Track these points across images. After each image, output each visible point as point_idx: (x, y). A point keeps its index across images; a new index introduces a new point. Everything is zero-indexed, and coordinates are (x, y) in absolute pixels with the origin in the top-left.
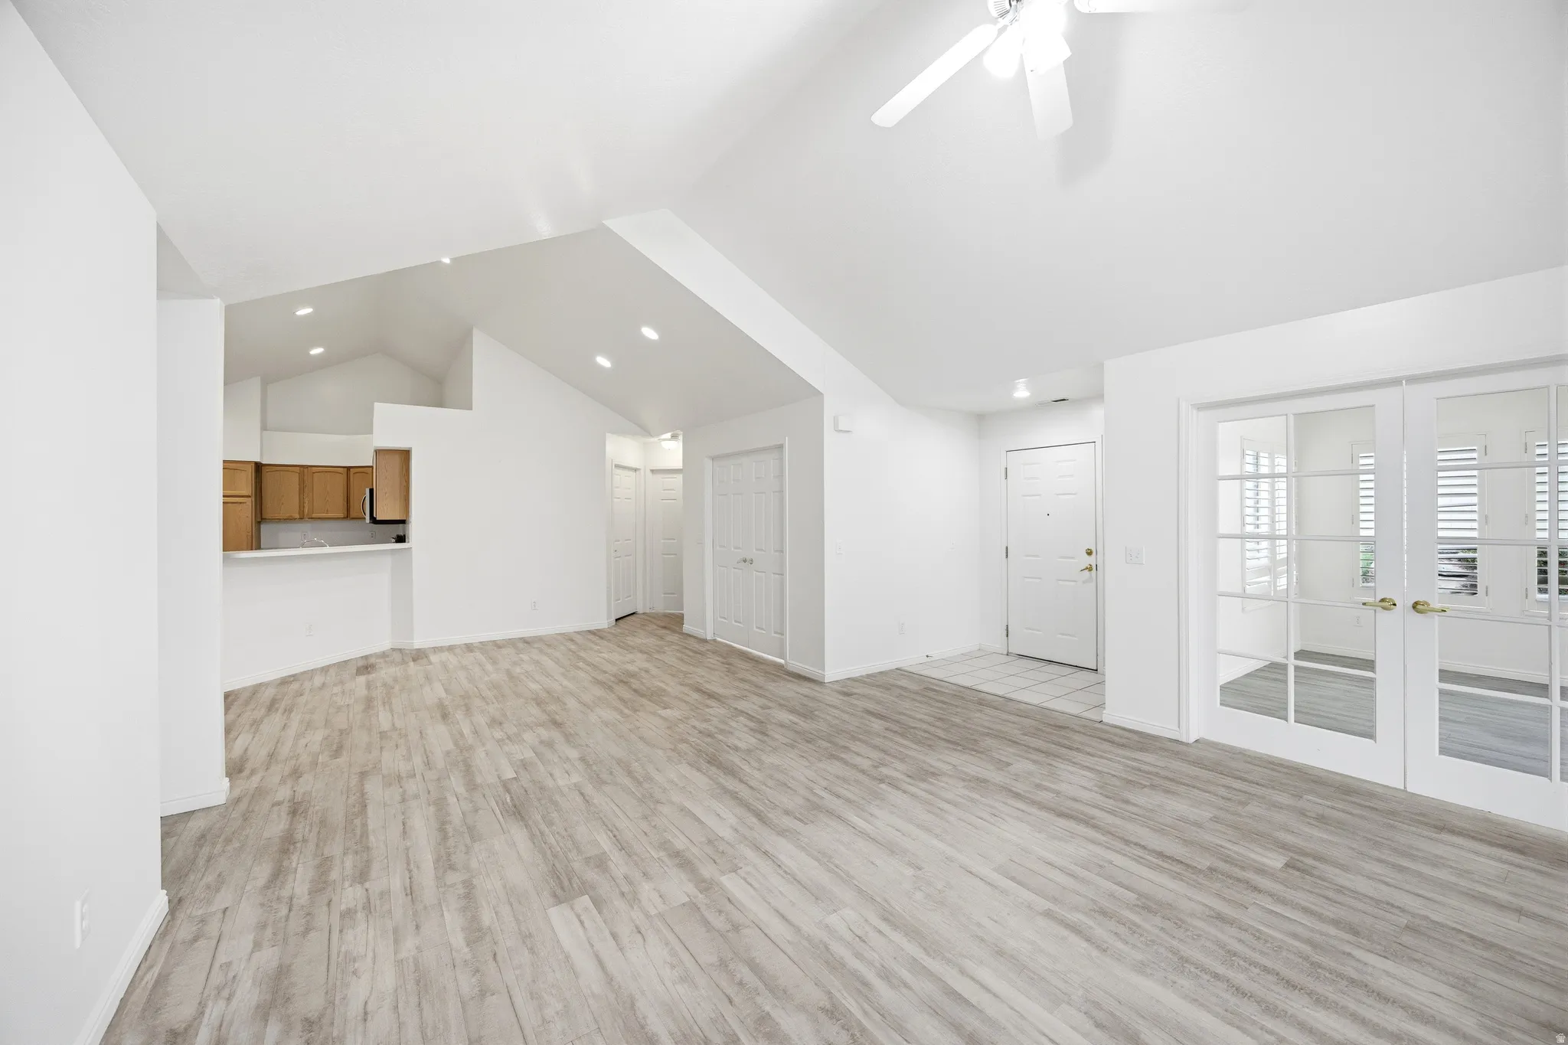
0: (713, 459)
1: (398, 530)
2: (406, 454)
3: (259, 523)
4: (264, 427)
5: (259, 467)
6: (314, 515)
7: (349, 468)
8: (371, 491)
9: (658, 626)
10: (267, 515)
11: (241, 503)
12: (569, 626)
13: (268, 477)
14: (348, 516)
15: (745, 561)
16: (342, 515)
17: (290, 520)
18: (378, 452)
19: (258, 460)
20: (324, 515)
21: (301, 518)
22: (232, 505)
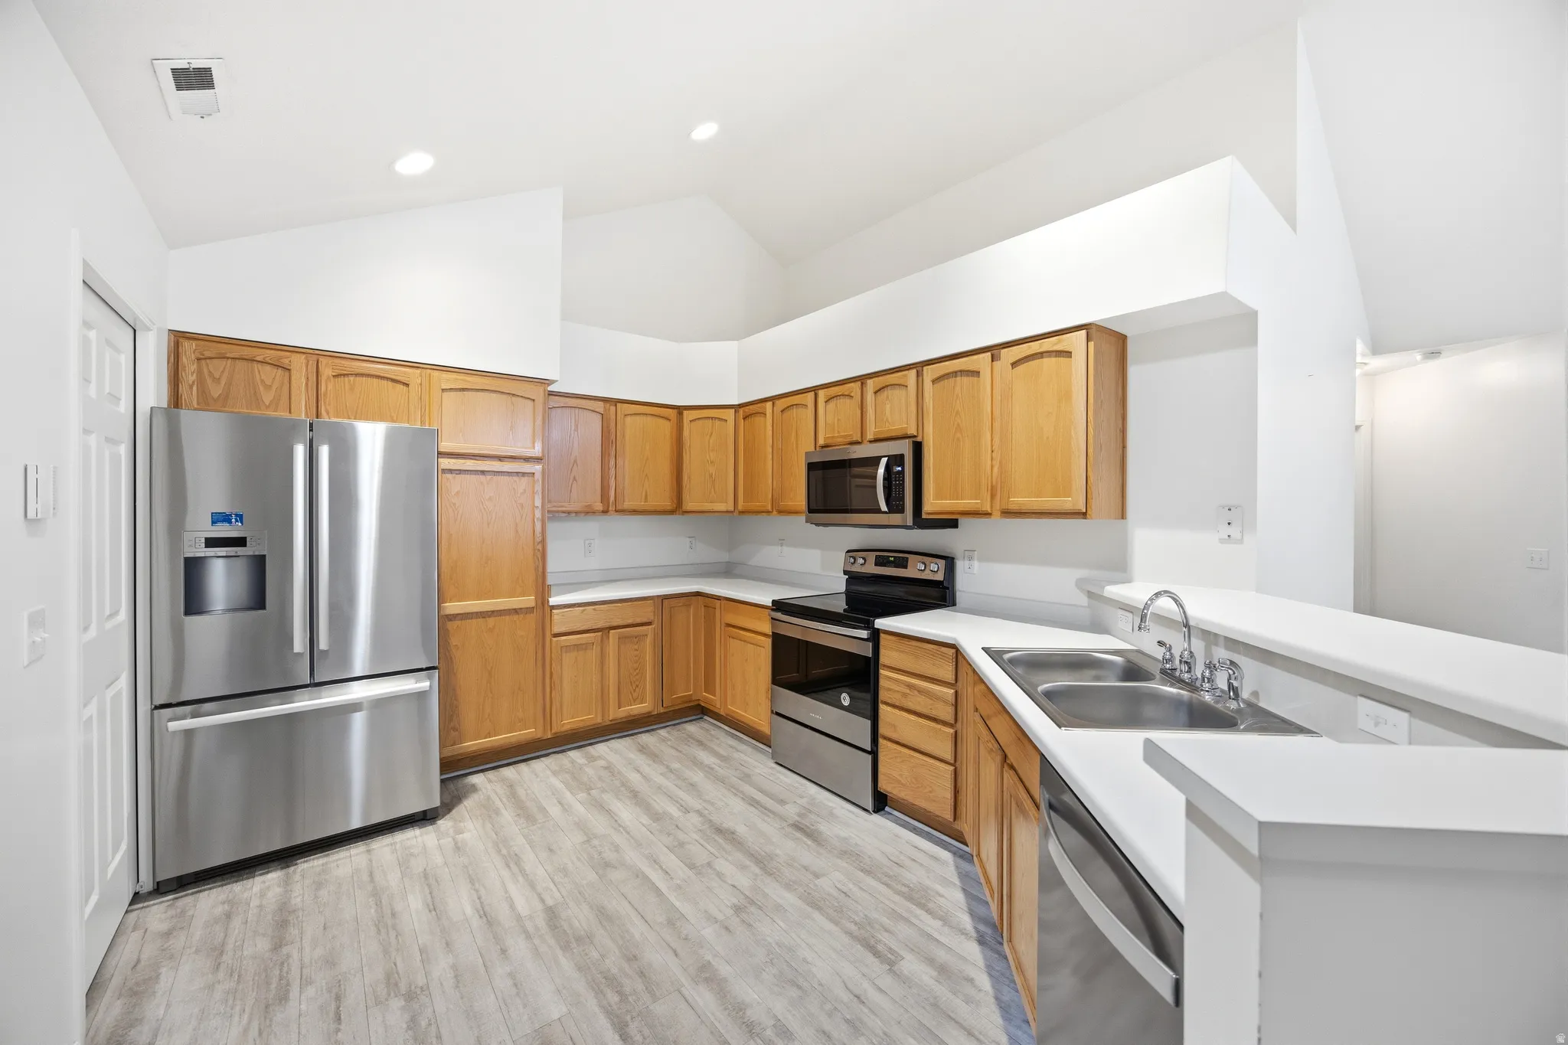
4: (569, 314)
6: (623, 505)
14: (676, 508)
16: (667, 506)
17: (587, 513)
20: (641, 505)
21: (605, 512)
22: (506, 478)
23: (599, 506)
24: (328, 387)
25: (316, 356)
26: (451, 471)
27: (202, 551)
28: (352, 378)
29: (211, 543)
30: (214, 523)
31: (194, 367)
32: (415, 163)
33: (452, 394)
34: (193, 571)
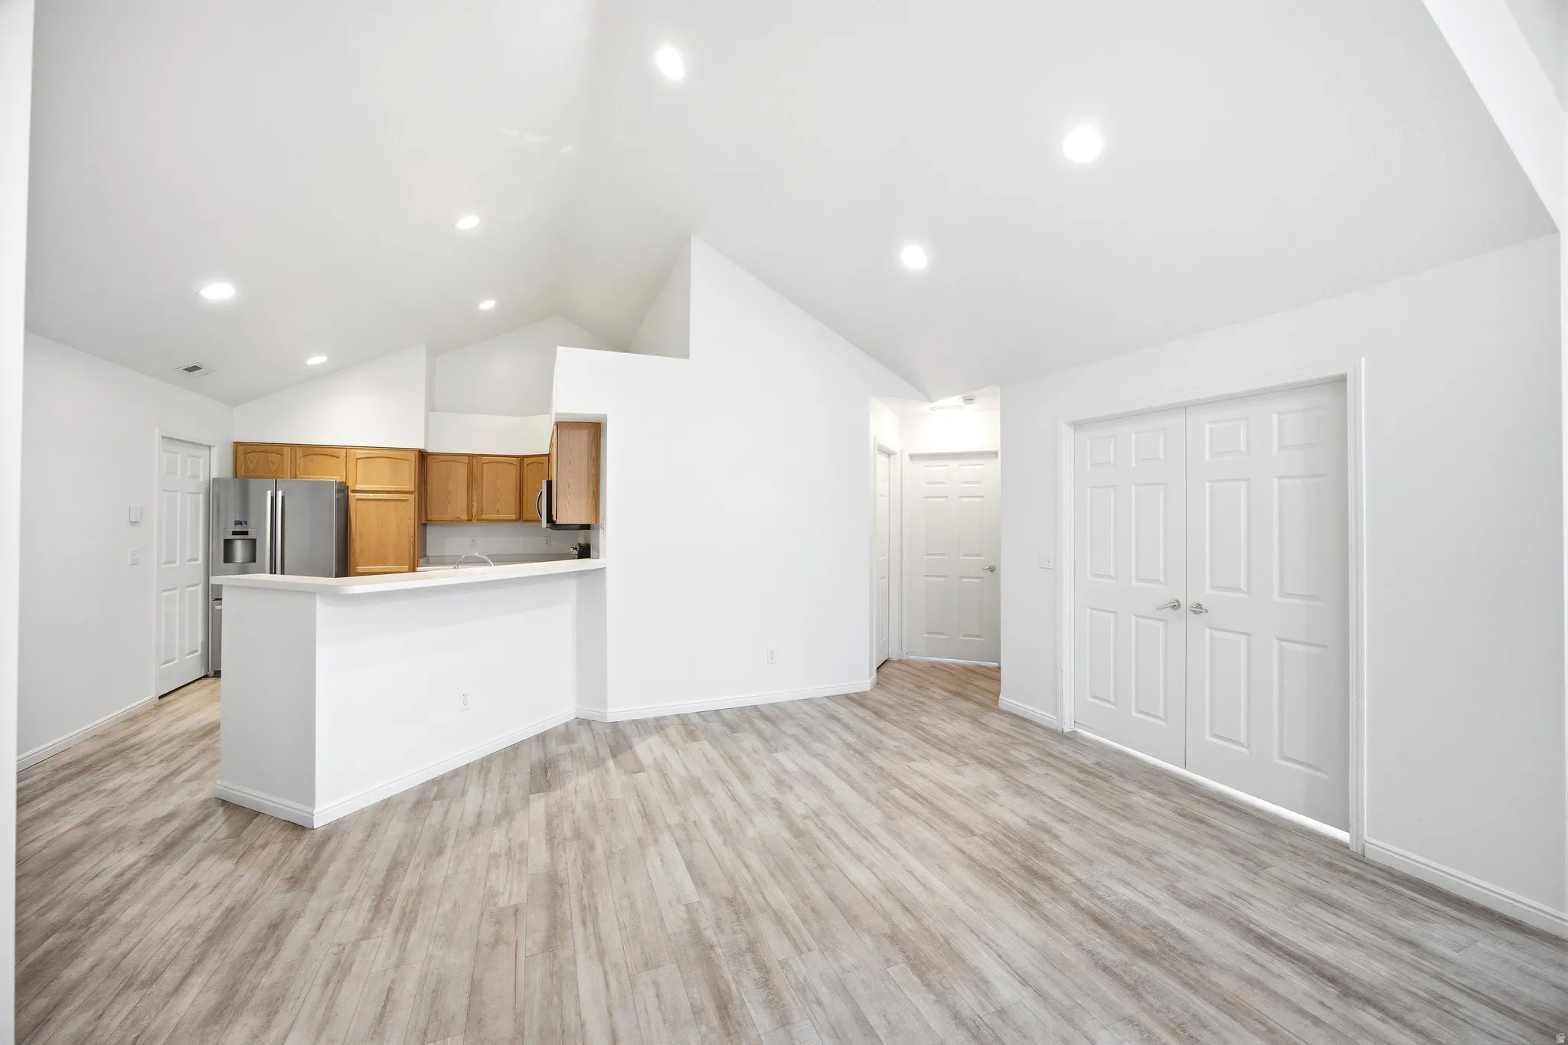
0: (1077, 425)
1: (581, 537)
2: (595, 430)
3: (425, 525)
4: (431, 407)
5: (423, 456)
6: (484, 517)
7: (522, 458)
8: (549, 484)
9: (950, 692)
10: (433, 516)
11: (403, 500)
12: (820, 689)
13: (434, 468)
14: (520, 518)
15: (1176, 606)
16: (513, 517)
17: (457, 521)
18: (561, 426)
19: (421, 446)
20: (495, 516)
21: (469, 520)
22: (393, 503)
23: (465, 517)
24: (300, 461)
25: (293, 446)
26: (361, 500)
27: (230, 537)
28: (312, 456)
29: (234, 533)
30: (236, 524)
31: (243, 457)
32: (317, 360)
33: (362, 460)
34: (228, 545)
